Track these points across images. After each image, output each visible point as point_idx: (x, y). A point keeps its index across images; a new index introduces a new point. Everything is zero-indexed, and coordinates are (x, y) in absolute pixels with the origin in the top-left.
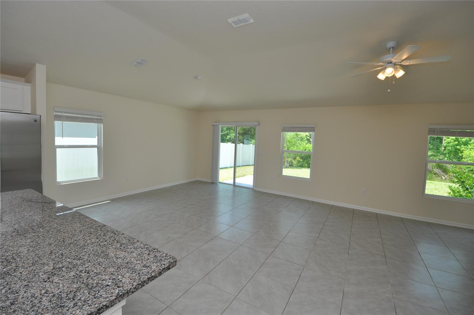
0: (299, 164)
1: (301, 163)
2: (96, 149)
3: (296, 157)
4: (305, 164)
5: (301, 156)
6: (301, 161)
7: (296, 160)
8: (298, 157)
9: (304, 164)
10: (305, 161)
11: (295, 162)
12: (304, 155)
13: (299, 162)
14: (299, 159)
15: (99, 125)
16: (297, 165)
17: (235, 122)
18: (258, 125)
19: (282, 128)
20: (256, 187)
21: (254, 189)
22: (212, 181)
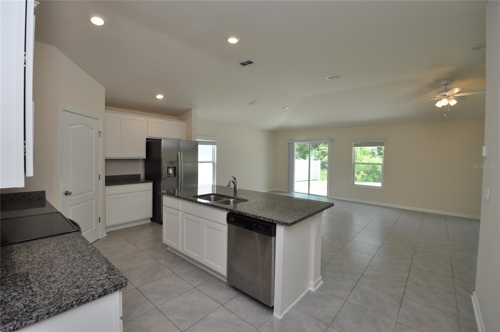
0: (363, 179)
1: (365, 178)
2: (212, 163)
3: (360, 172)
4: (371, 178)
5: (365, 171)
6: (366, 176)
7: (359, 175)
8: (362, 171)
9: (369, 179)
10: (370, 176)
11: (359, 177)
12: (369, 169)
13: (363, 177)
14: (364, 174)
15: (214, 146)
16: (361, 179)
17: (309, 140)
18: (331, 141)
19: (353, 143)
20: (330, 195)
21: (328, 197)
22: (288, 191)
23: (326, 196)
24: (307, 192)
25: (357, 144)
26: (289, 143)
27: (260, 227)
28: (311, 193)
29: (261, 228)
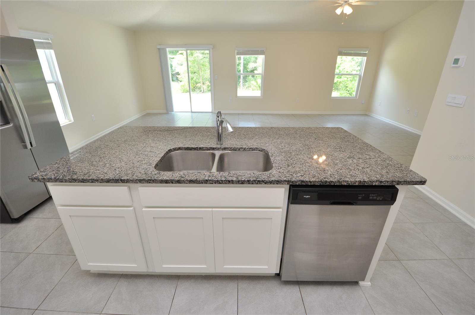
2: (54, 85)
17: (186, 45)
18: (213, 48)
19: (236, 51)
20: (215, 110)
21: (213, 112)
22: (167, 111)
23: (211, 111)
24: (190, 111)
25: (240, 52)
26: (159, 49)
27: (373, 196)
28: (193, 111)
29: (375, 198)
